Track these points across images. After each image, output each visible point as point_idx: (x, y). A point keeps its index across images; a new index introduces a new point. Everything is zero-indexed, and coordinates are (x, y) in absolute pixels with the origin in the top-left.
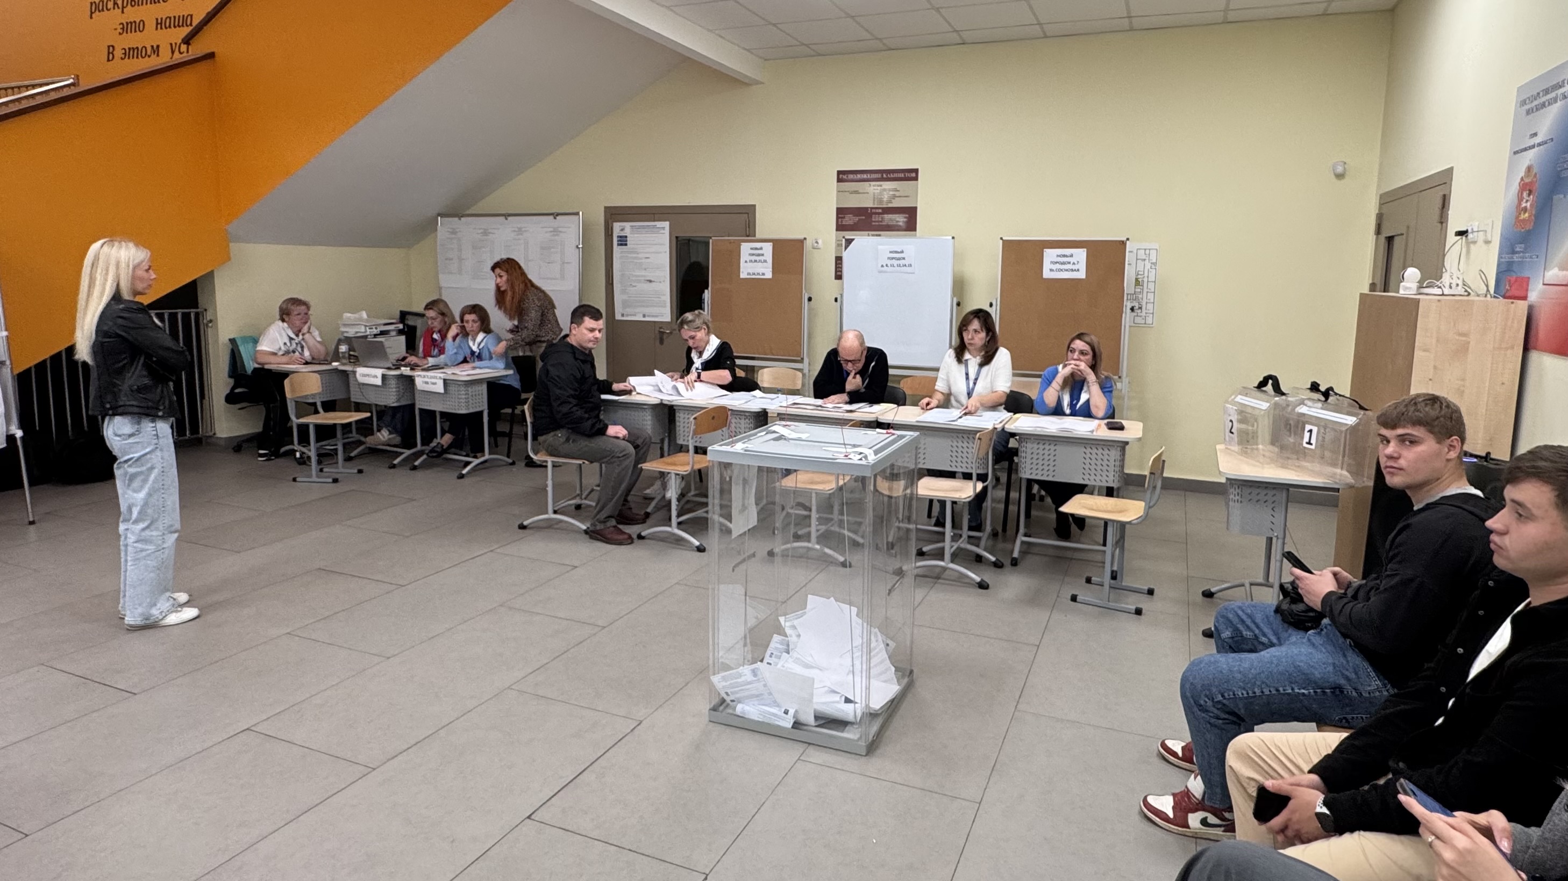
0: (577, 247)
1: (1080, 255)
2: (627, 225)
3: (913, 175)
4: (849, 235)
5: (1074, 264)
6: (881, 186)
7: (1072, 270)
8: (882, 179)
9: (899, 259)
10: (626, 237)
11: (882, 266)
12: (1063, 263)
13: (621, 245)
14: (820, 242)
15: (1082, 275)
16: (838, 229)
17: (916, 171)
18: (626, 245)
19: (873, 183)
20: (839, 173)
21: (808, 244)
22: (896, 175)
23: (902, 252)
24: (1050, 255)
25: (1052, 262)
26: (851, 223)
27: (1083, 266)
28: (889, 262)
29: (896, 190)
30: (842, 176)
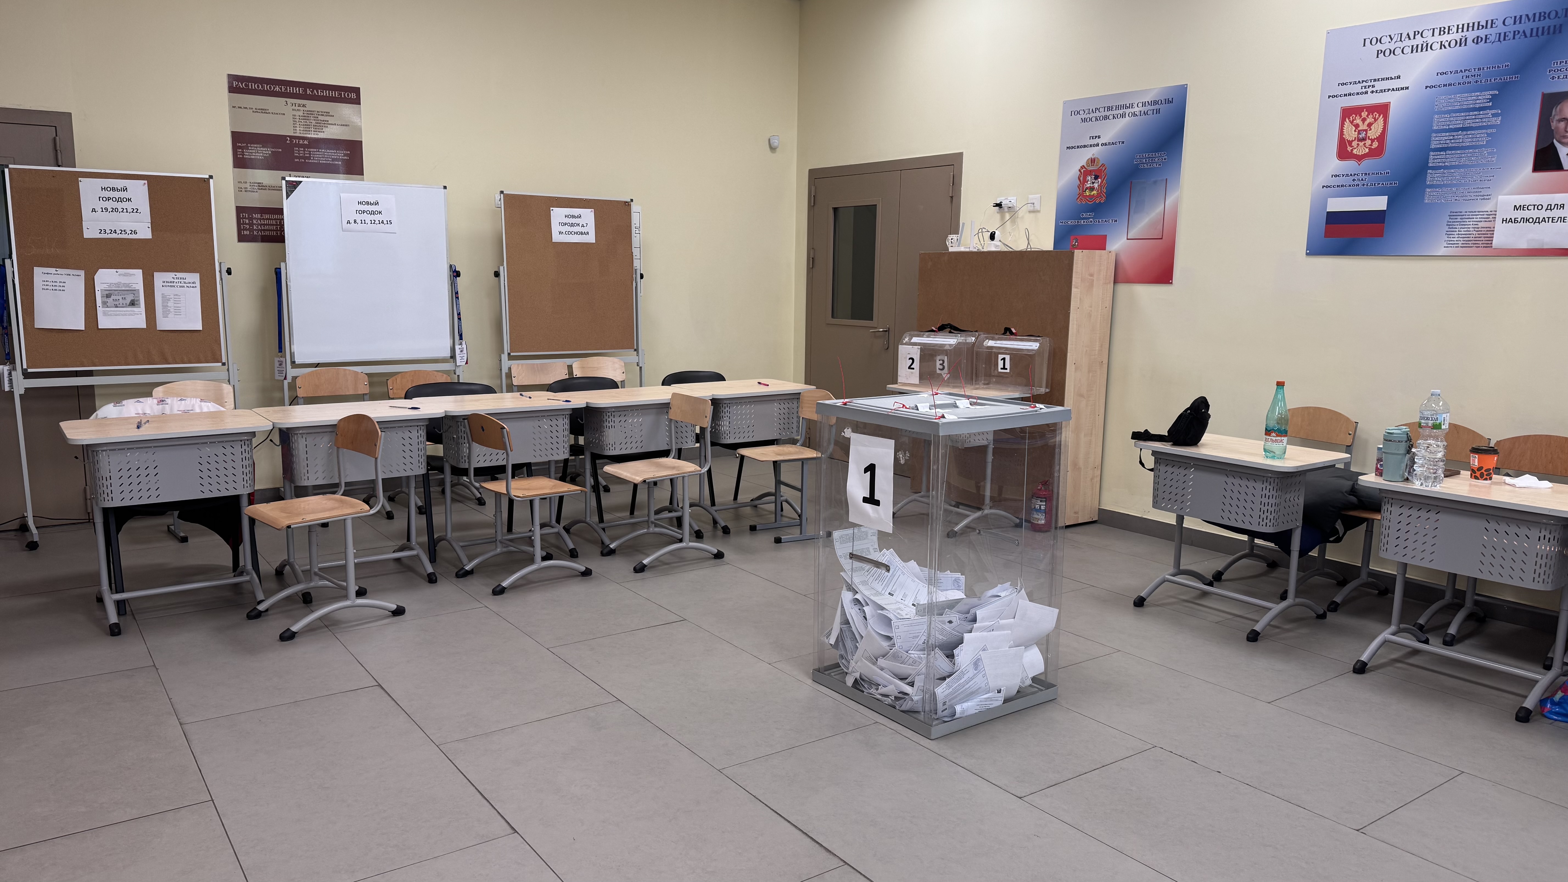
1: (588, 216)
3: (354, 95)
5: (583, 226)
6: (304, 106)
7: (581, 233)
8: (308, 97)
9: (373, 213)
11: (349, 222)
12: (572, 225)
15: (591, 238)
16: (236, 165)
17: (357, 90)
19: (290, 101)
20: (231, 78)
22: (326, 93)
23: (377, 203)
24: (558, 215)
25: (561, 224)
26: (263, 156)
27: (591, 228)
28: (359, 217)
29: (327, 114)
30: (238, 83)
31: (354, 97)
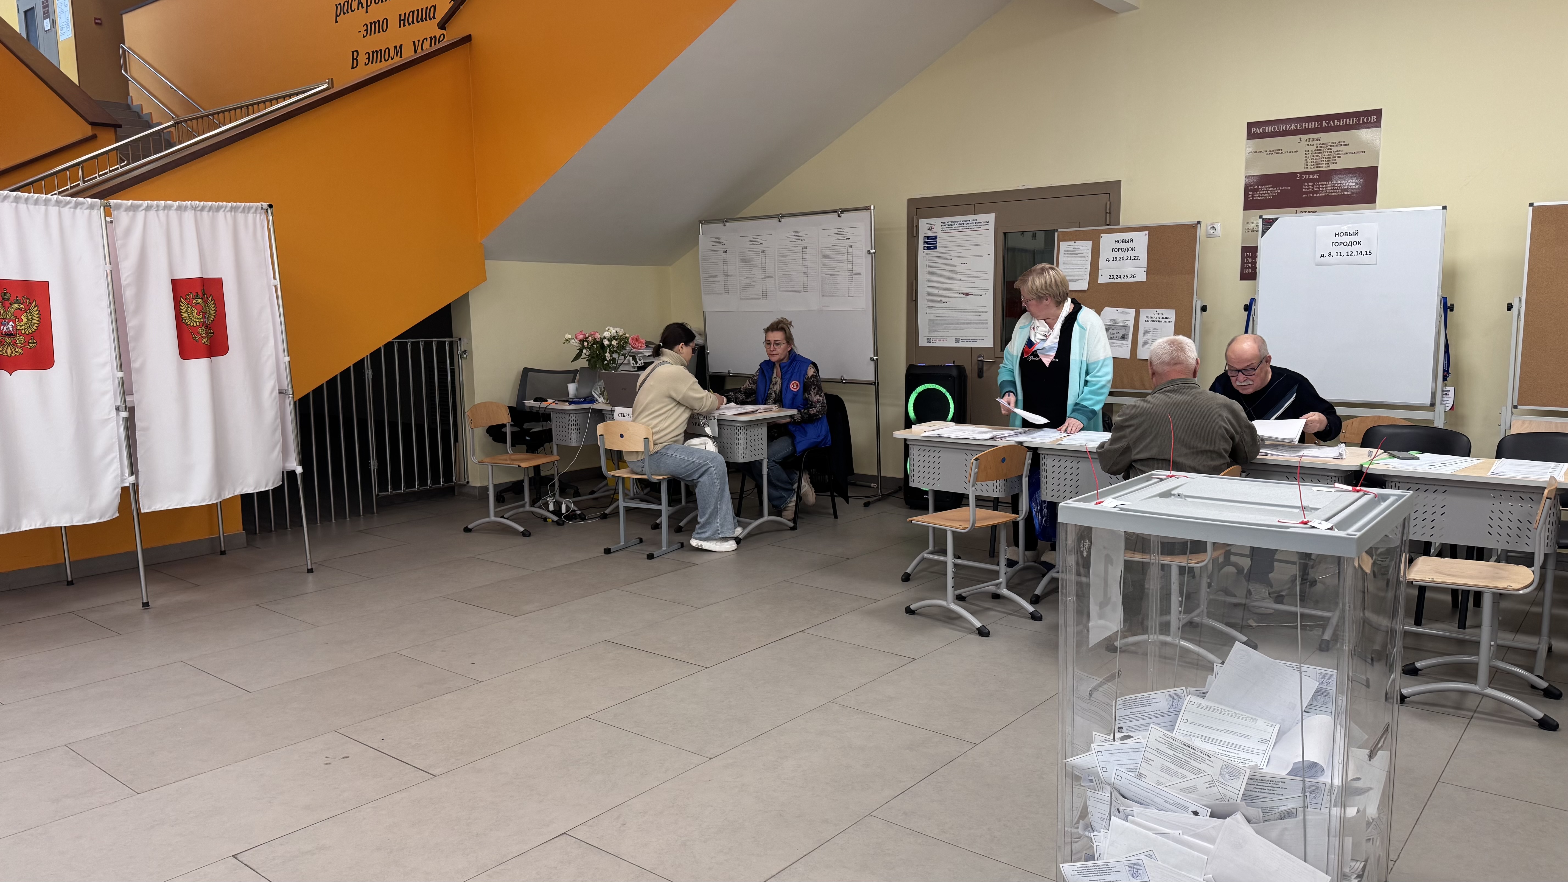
0: (869, 252)
2: (938, 222)
3: (1374, 119)
4: (1268, 214)
6: (1318, 139)
8: (1322, 130)
9: (1351, 244)
10: (936, 237)
11: (1323, 256)
13: (929, 248)
14: (1218, 226)
16: (1246, 208)
17: (1378, 113)
18: (935, 248)
19: (1304, 137)
20: (1250, 125)
21: (1202, 230)
22: (1343, 122)
23: (1356, 233)
26: (1269, 196)
28: (1334, 250)
29: (1343, 144)
30: (1256, 129)
31: (1374, 120)
